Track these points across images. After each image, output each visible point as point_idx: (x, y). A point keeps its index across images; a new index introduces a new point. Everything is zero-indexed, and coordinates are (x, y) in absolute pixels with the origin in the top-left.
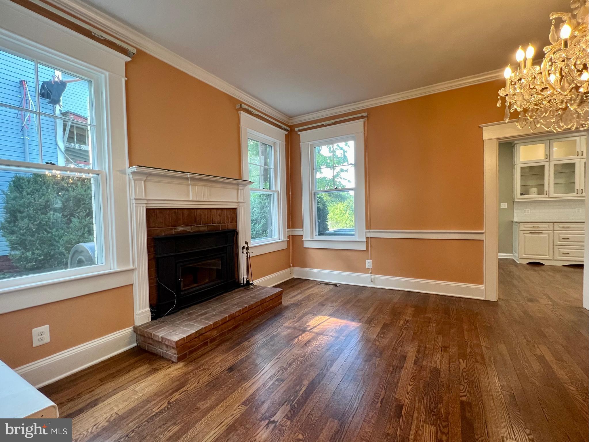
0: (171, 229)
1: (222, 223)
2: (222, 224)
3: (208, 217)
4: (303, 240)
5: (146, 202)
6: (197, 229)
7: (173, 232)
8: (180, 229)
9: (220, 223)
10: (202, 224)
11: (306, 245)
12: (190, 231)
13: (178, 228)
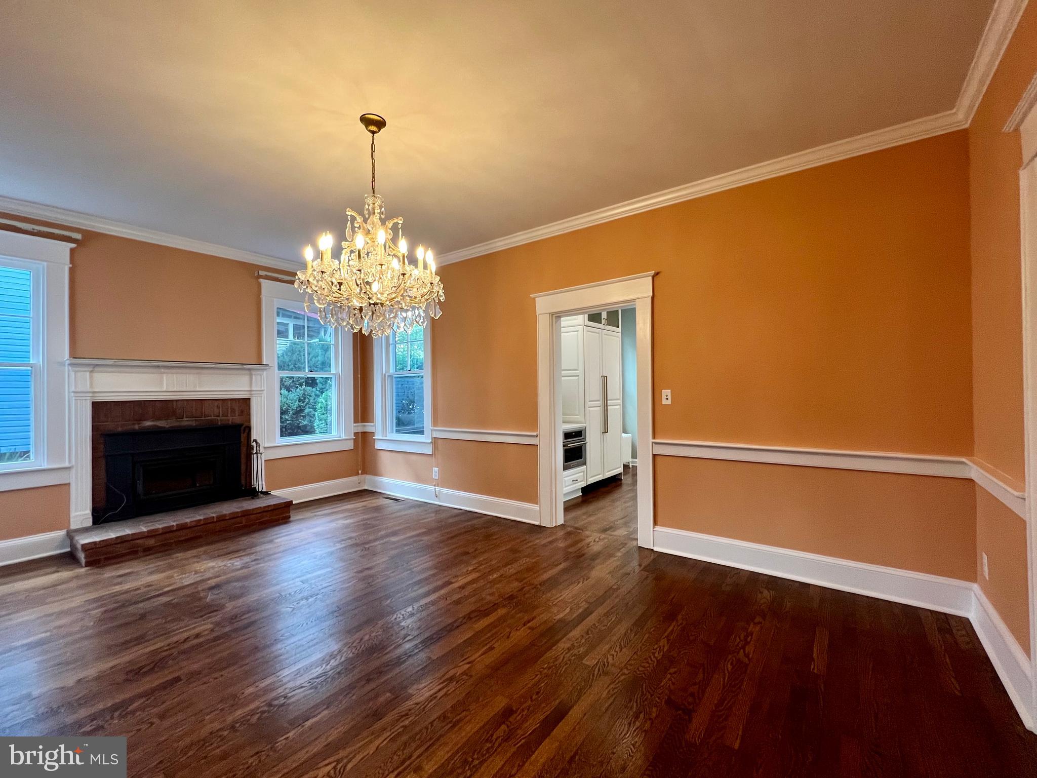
0: (134, 424)
1: (223, 416)
2: (223, 418)
3: (196, 410)
4: (375, 439)
5: (91, 395)
6: (177, 424)
7: (136, 427)
8: (148, 423)
9: (219, 416)
10: (187, 418)
11: (378, 445)
12: (165, 426)
13: (145, 422)
